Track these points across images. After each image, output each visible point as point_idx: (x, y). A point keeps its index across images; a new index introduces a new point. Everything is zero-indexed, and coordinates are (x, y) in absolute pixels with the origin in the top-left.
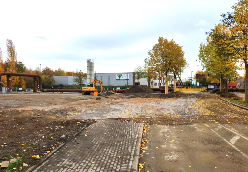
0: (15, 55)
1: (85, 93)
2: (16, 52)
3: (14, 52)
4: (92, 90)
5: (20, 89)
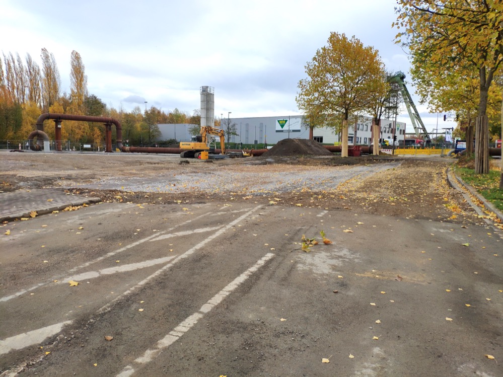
0: (84, 81)
1: (185, 153)
2: (86, 77)
3: (82, 76)
4: (198, 148)
5: (85, 146)
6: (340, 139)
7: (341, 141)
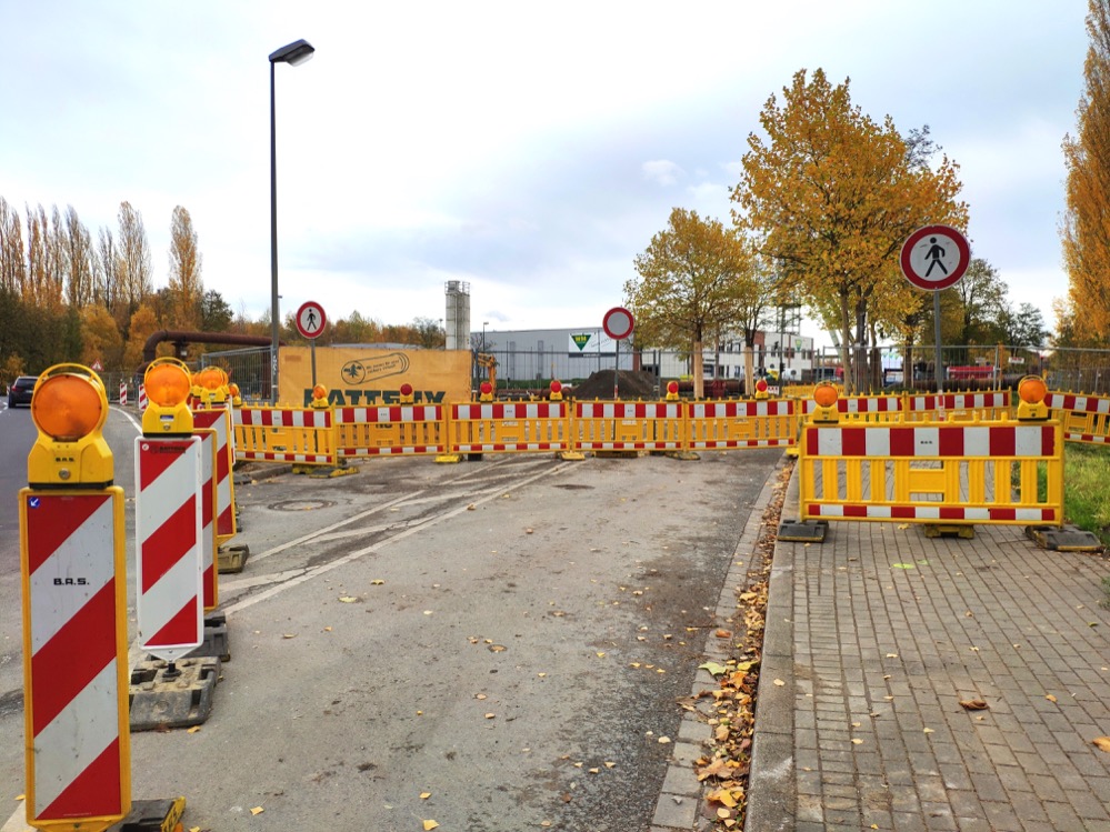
6: (691, 369)
7: (693, 373)
